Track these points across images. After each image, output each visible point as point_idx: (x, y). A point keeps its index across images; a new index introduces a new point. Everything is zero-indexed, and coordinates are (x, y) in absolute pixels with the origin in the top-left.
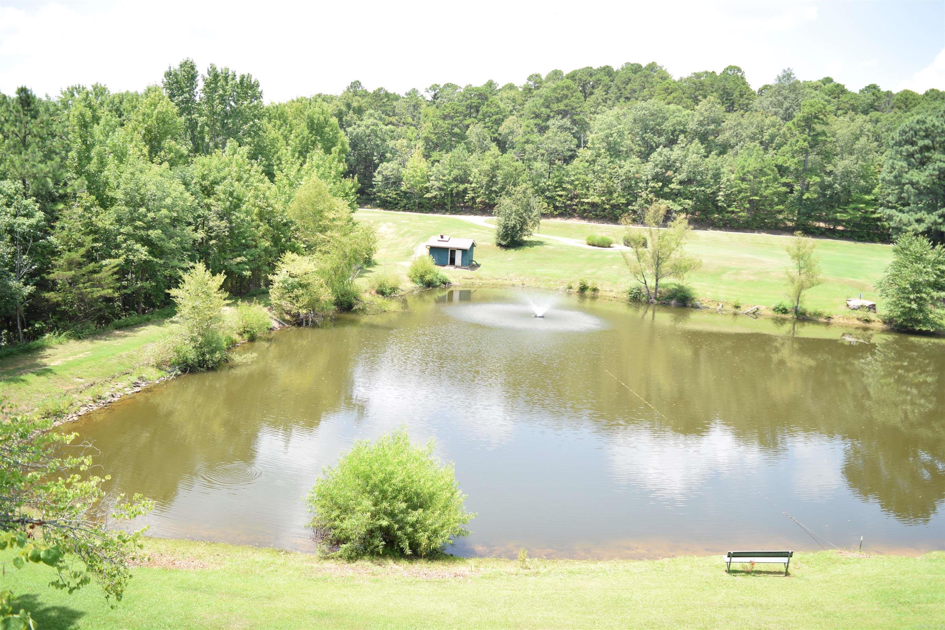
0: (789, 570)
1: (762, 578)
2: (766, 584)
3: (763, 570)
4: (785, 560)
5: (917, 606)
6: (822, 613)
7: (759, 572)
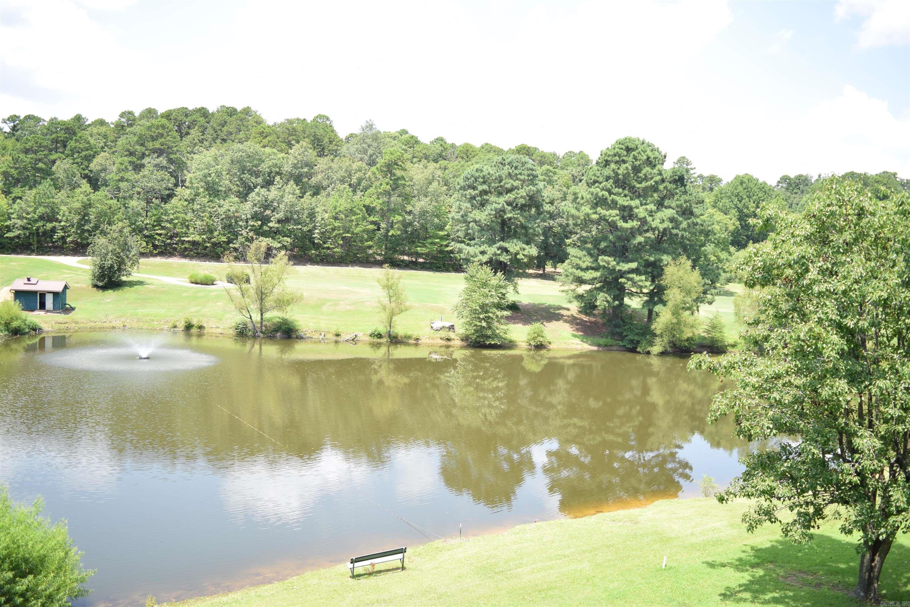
0: (404, 565)
1: (382, 576)
2: (386, 581)
3: (383, 569)
4: (400, 556)
5: (509, 573)
6: (436, 595)
7: (380, 572)
